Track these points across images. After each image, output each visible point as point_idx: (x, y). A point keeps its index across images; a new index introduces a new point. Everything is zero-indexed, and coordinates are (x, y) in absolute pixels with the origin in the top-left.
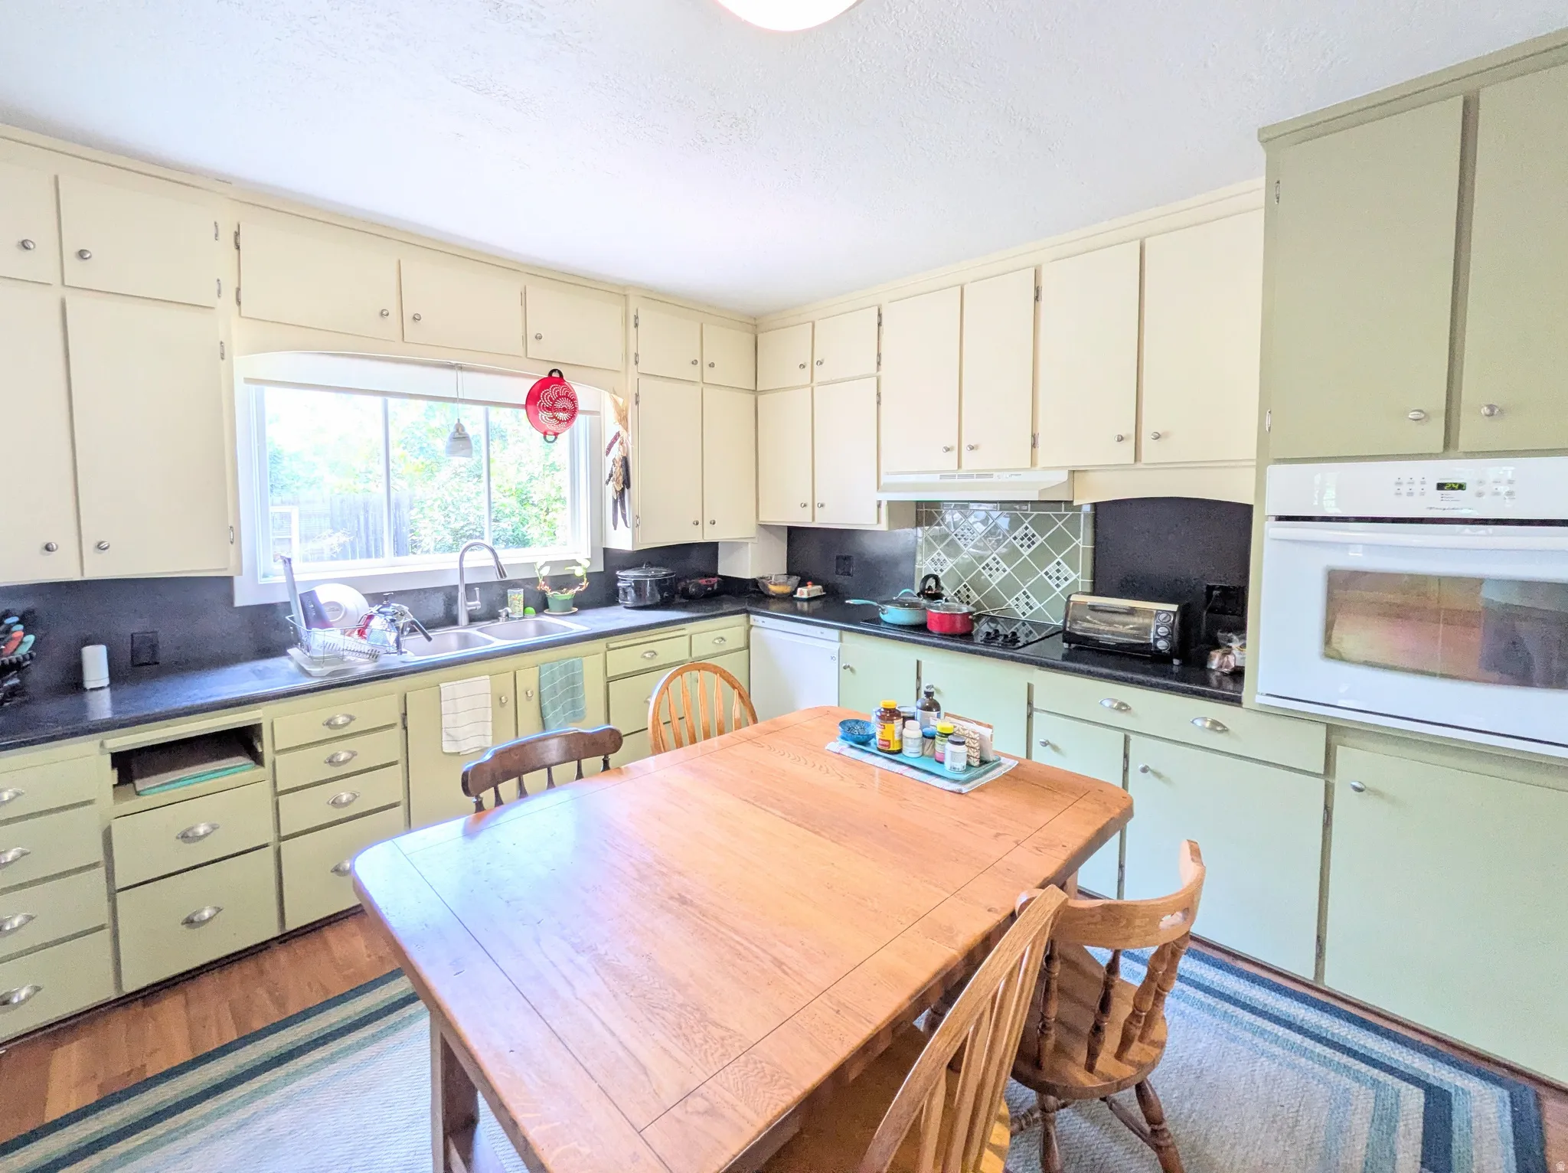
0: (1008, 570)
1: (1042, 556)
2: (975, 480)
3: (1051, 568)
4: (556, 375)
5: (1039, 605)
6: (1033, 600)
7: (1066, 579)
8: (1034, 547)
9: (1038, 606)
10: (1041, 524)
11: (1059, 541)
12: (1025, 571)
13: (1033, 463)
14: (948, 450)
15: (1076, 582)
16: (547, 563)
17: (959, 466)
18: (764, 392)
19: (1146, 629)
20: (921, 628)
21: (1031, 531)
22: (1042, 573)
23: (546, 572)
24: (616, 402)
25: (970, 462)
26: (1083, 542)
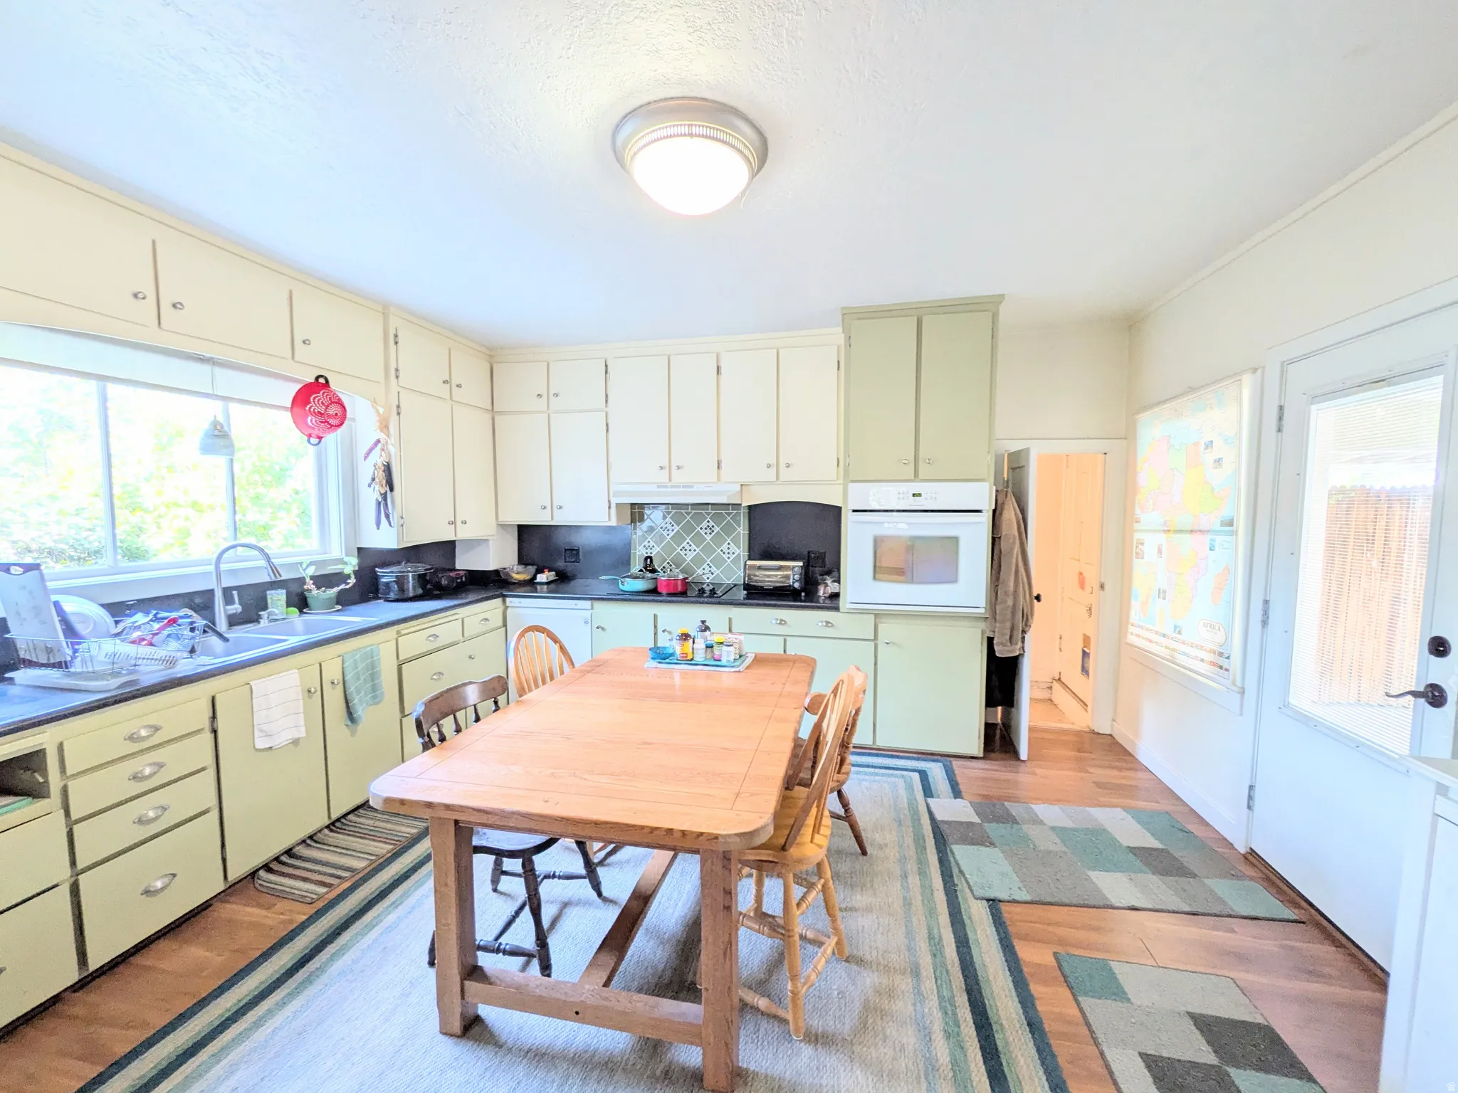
0: (697, 550)
1: (718, 540)
2: (681, 489)
3: (725, 547)
4: (322, 380)
5: (718, 572)
6: (714, 569)
7: (733, 553)
8: (713, 534)
9: (716, 572)
10: (718, 518)
11: (728, 530)
12: (708, 550)
13: (719, 479)
14: (661, 468)
15: (739, 554)
16: (311, 563)
17: (670, 480)
18: (501, 413)
19: (787, 577)
20: (654, 591)
21: (712, 523)
22: (719, 551)
23: (311, 571)
24: (378, 412)
25: (678, 477)
26: (742, 530)
